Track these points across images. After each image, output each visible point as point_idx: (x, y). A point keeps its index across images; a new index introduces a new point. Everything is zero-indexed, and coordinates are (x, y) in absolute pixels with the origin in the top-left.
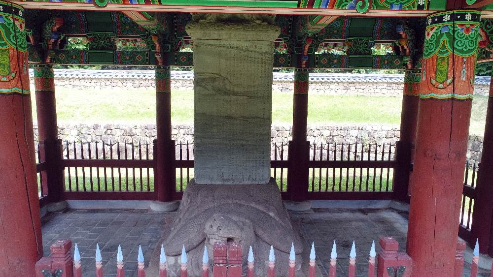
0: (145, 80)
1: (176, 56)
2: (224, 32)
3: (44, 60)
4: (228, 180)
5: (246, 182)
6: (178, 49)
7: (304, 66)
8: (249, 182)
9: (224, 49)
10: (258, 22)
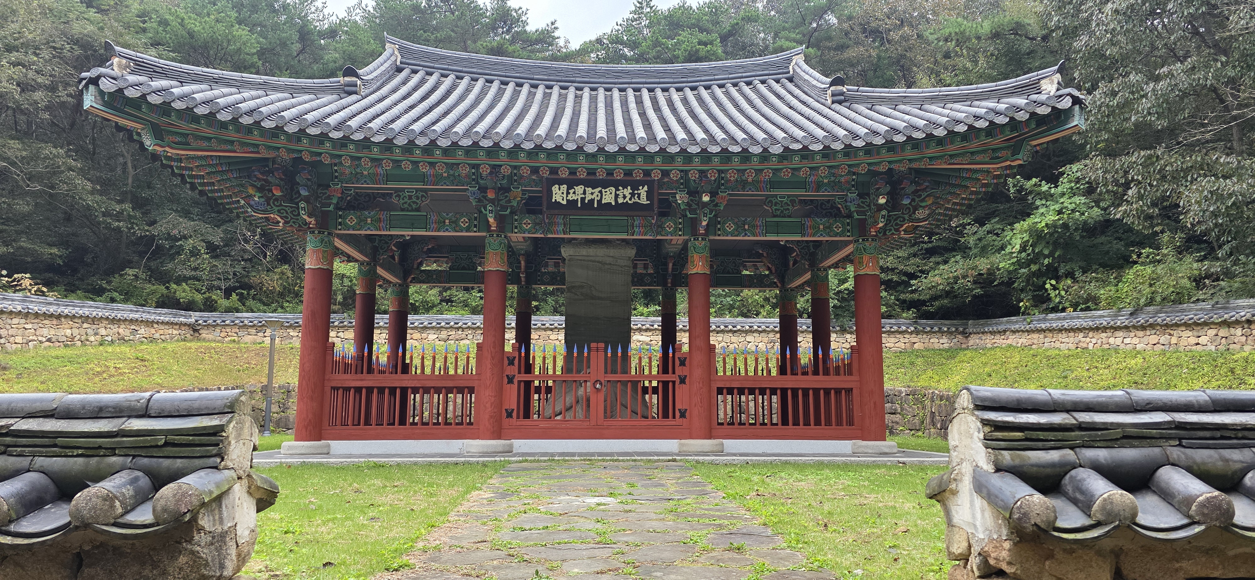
1: (539, 276)
2: (591, 250)
7: (669, 285)
9: (591, 263)
10: (619, 242)
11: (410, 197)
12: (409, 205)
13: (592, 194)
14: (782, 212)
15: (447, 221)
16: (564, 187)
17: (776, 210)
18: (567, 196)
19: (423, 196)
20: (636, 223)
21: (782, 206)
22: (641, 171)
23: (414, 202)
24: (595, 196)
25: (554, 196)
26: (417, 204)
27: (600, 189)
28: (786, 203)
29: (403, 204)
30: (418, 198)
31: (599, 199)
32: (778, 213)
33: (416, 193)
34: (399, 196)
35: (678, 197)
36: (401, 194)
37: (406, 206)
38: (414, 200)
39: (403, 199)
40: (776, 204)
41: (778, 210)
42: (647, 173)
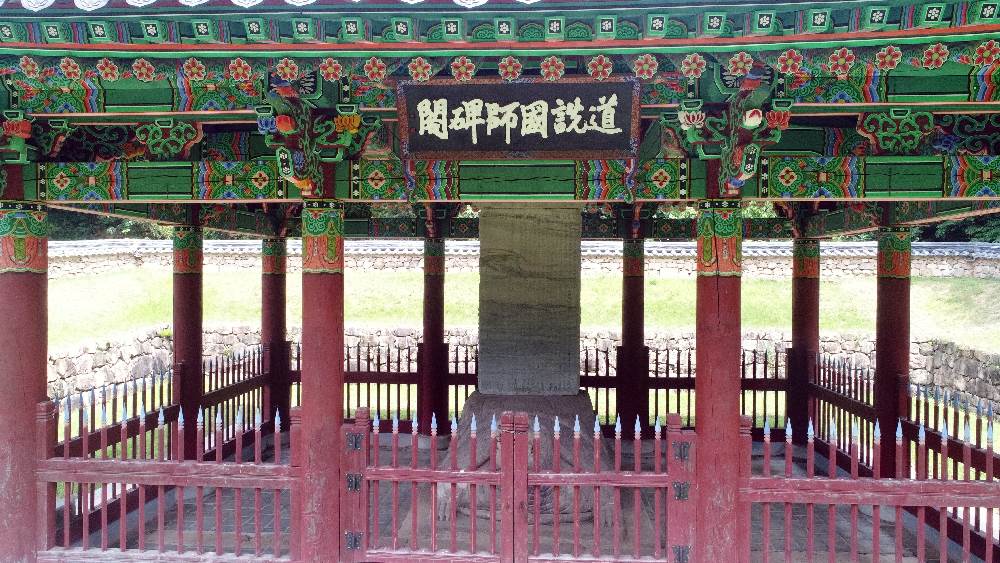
0: (394, 256)
3: (278, 234)
4: (523, 390)
5: (547, 393)
6: (456, 215)
7: (636, 236)
8: (552, 393)
11: (166, 132)
12: (165, 148)
13: (501, 117)
14: (898, 143)
15: (229, 178)
16: (442, 105)
17: (885, 139)
18: (449, 123)
19: (188, 130)
20: (593, 172)
21: (898, 132)
22: (606, 60)
23: (173, 143)
24: (505, 120)
25: (422, 122)
26: (178, 145)
27: (516, 104)
28: (907, 124)
29: (153, 146)
30: (179, 134)
31: (514, 125)
32: (890, 145)
33: (176, 124)
34: (146, 131)
35: (682, 116)
36: (149, 127)
37: (159, 150)
38: (173, 137)
39: (154, 138)
40: (886, 126)
41: (890, 139)
42: (620, 65)
